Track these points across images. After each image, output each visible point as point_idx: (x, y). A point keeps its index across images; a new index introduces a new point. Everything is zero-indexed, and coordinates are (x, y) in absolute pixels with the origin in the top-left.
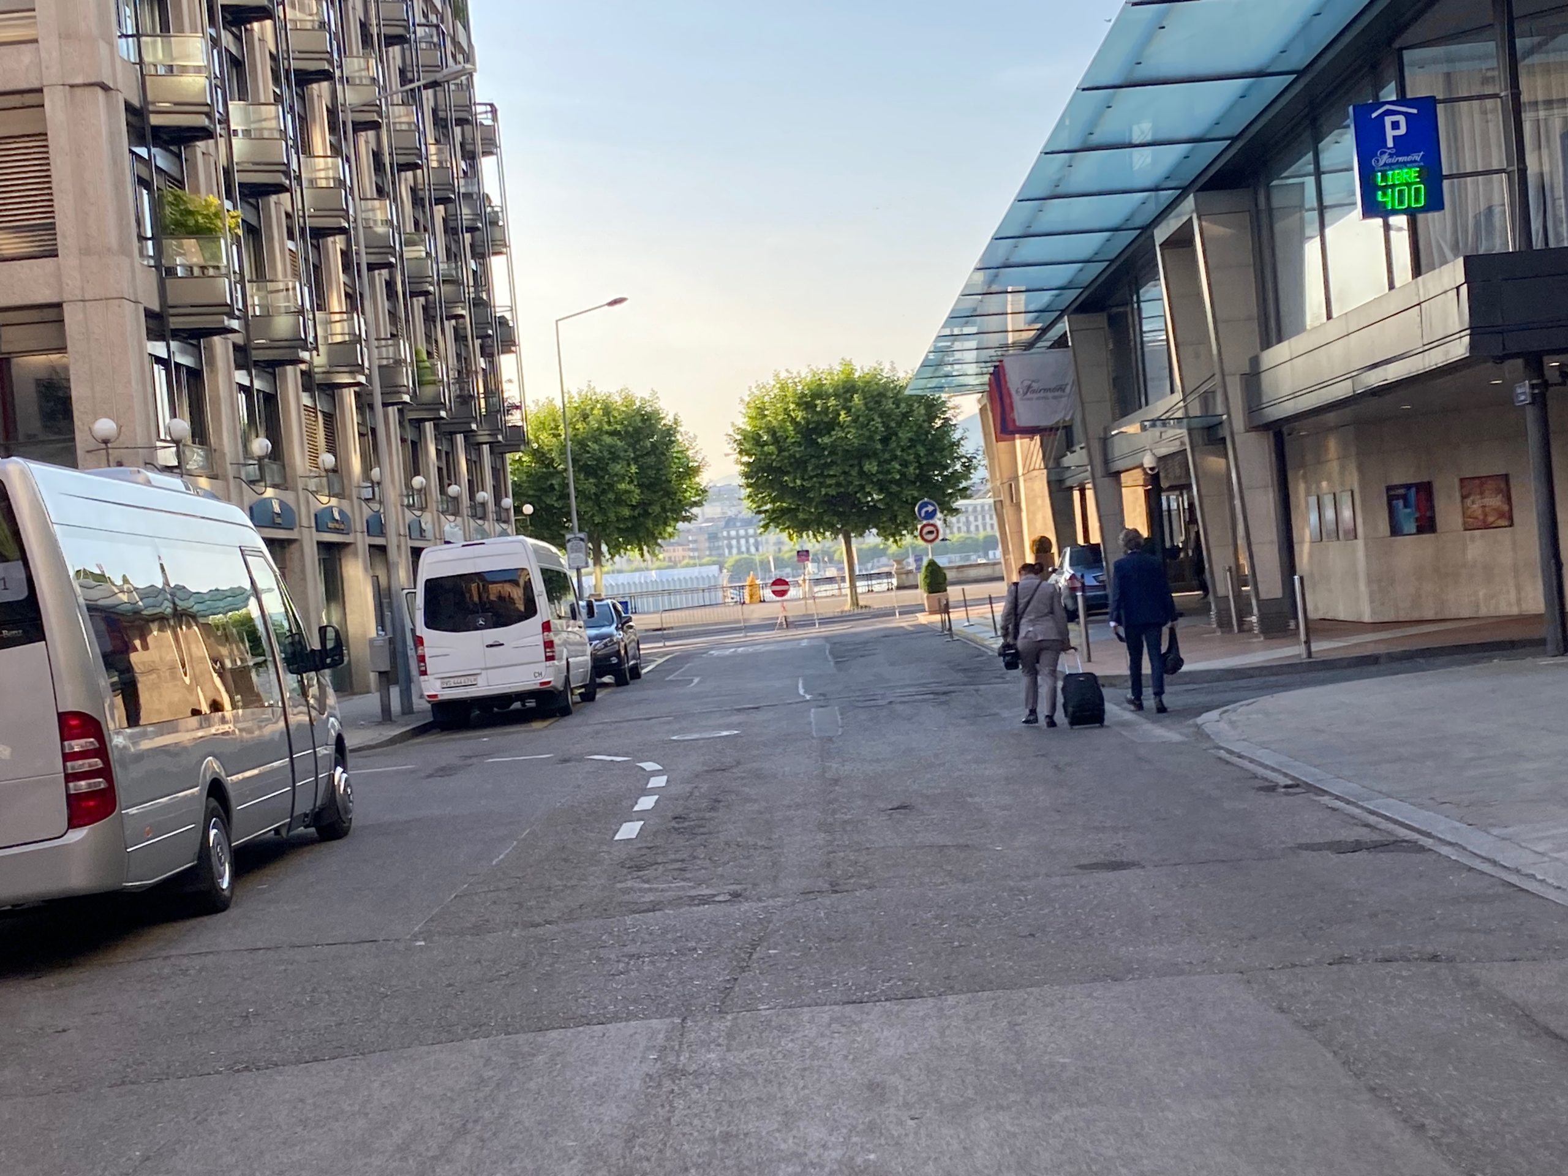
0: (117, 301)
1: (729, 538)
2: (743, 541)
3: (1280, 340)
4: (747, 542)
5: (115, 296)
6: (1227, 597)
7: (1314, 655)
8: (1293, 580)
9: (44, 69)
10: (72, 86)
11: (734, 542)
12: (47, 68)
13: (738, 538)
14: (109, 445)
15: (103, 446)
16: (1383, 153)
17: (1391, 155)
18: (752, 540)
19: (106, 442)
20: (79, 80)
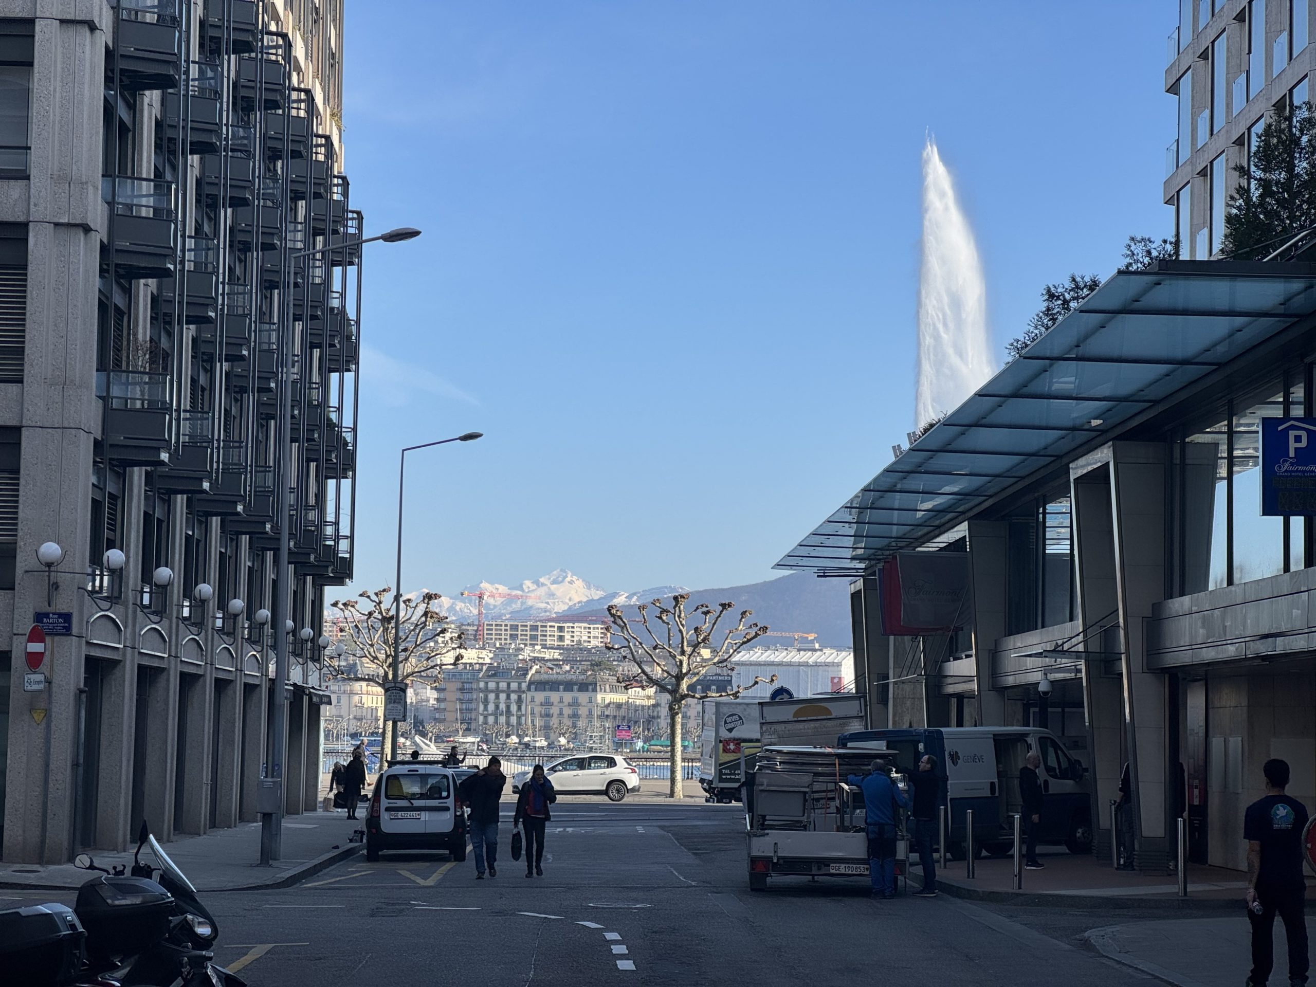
0: (73, 431)
1: (486, 690)
2: (503, 696)
3: (1182, 594)
4: (508, 697)
5: (73, 426)
6: (1110, 831)
7: (1188, 894)
8: (1176, 822)
9: (32, 206)
10: (57, 225)
11: (492, 696)
12: (35, 205)
13: (497, 692)
14: (52, 569)
15: (47, 569)
16: (1284, 461)
17: (1292, 464)
18: (514, 697)
19: (49, 565)
20: (65, 220)
